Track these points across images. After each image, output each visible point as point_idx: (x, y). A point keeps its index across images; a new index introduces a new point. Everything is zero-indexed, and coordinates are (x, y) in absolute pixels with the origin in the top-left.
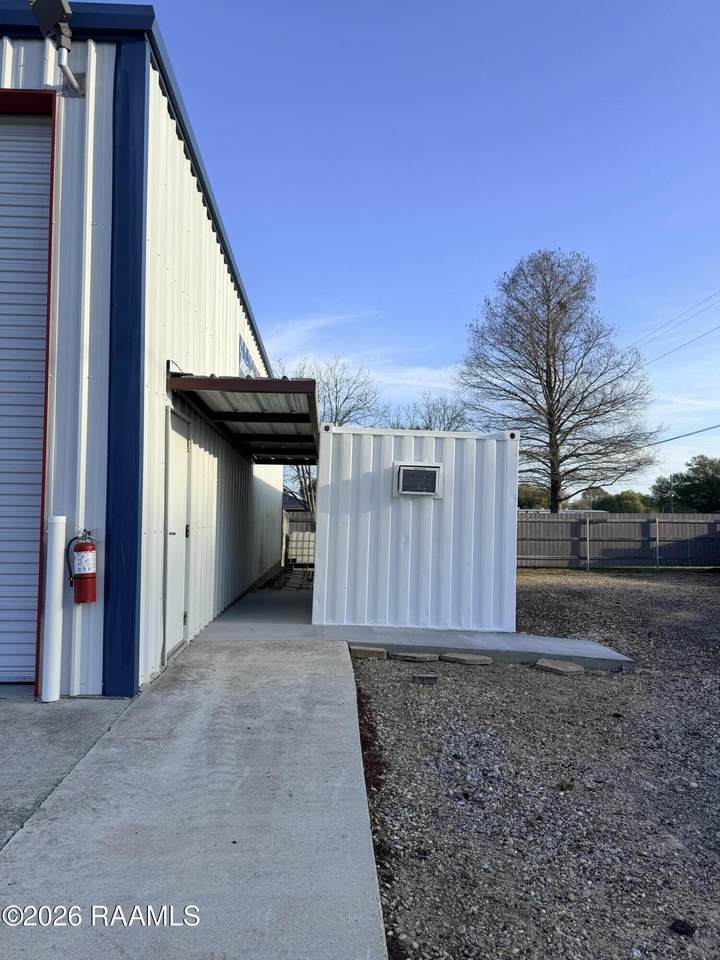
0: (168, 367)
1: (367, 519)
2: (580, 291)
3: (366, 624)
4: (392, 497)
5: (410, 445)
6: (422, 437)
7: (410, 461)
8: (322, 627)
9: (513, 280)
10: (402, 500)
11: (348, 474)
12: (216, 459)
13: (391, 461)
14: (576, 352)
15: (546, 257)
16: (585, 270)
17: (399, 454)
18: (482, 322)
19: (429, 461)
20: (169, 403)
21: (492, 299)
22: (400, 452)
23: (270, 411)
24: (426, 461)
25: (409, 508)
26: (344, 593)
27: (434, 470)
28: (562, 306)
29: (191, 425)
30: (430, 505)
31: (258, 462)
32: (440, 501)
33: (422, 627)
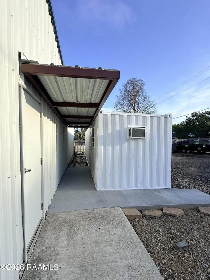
0: (20, 56)
1: (117, 148)
2: (141, 88)
3: (118, 189)
4: (127, 139)
5: (133, 119)
6: (138, 116)
7: (133, 125)
8: (101, 192)
9: (126, 85)
10: (131, 140)
11: (110, 131)
12: (56, 125)
13: (126, 125)
14: (141, 102)
15: (134, 79)
16: (142, 83)
17: (129, 123)
18: (119, 94)
19: (141, 125)
20: (22, 83)
21: (121, 89)
22: (129, 122)
23: (80, 102)
24: (140, 125)
25: (133, 143)
26: (109, 178)
27: (144, 128)
28: (138, 91)
29: (42, 105)
30: (141, 142)
31: (69, 127)
32: (144, 141)
33: (138, 189)
